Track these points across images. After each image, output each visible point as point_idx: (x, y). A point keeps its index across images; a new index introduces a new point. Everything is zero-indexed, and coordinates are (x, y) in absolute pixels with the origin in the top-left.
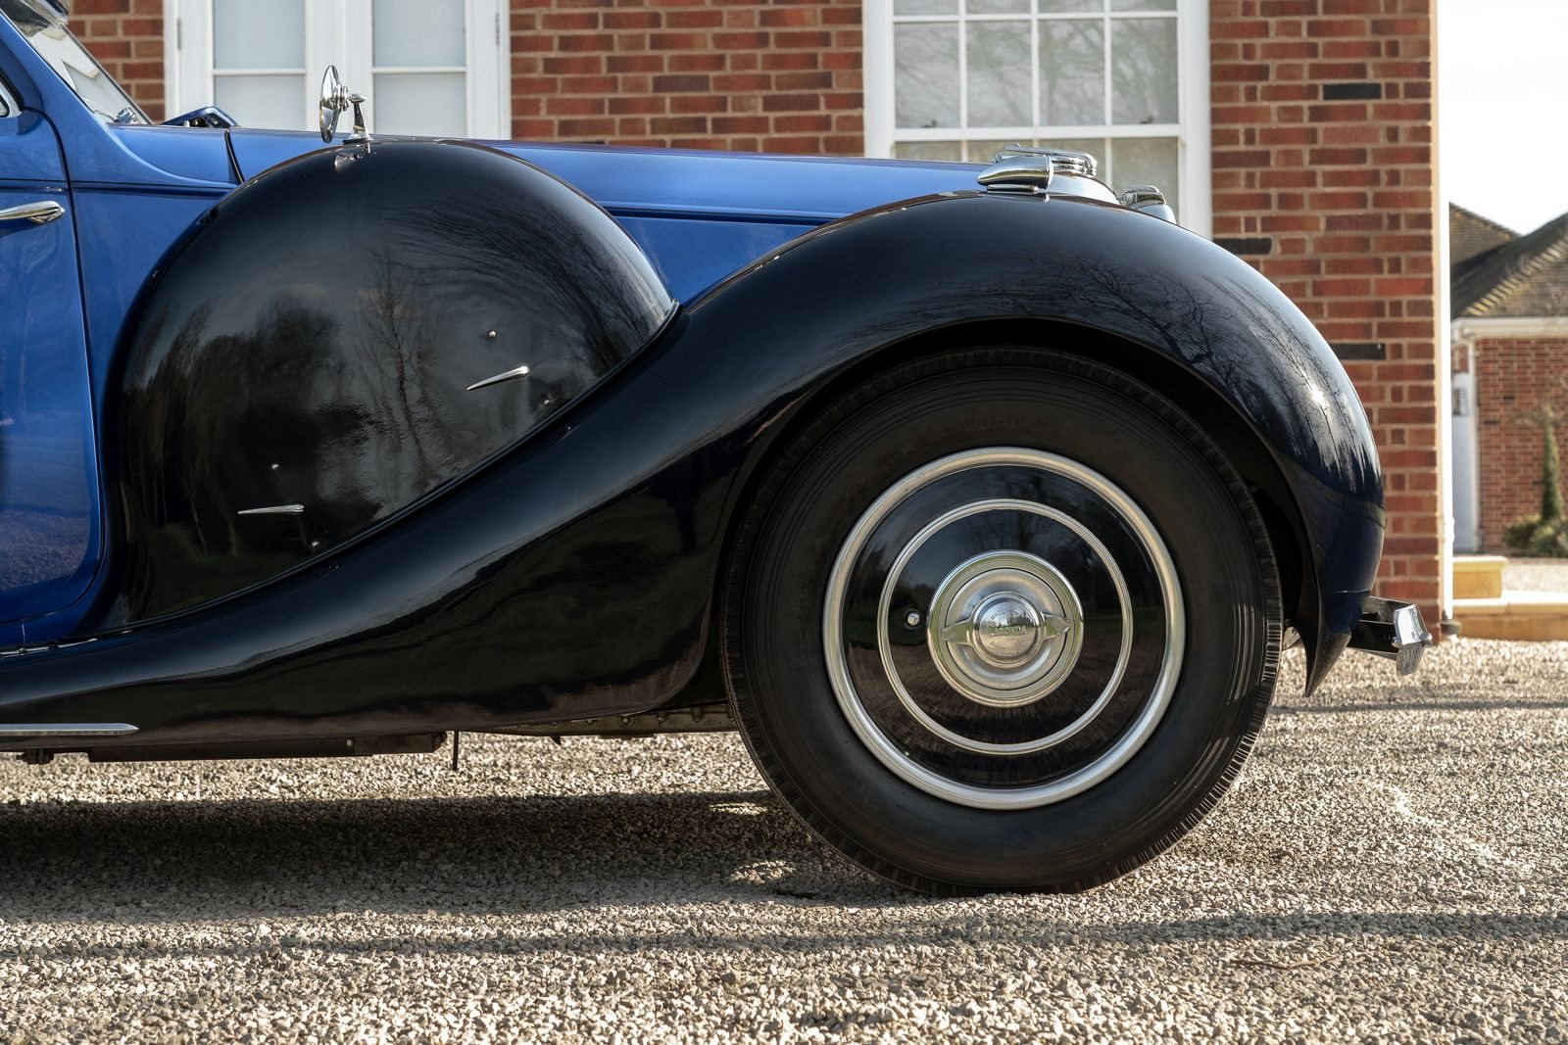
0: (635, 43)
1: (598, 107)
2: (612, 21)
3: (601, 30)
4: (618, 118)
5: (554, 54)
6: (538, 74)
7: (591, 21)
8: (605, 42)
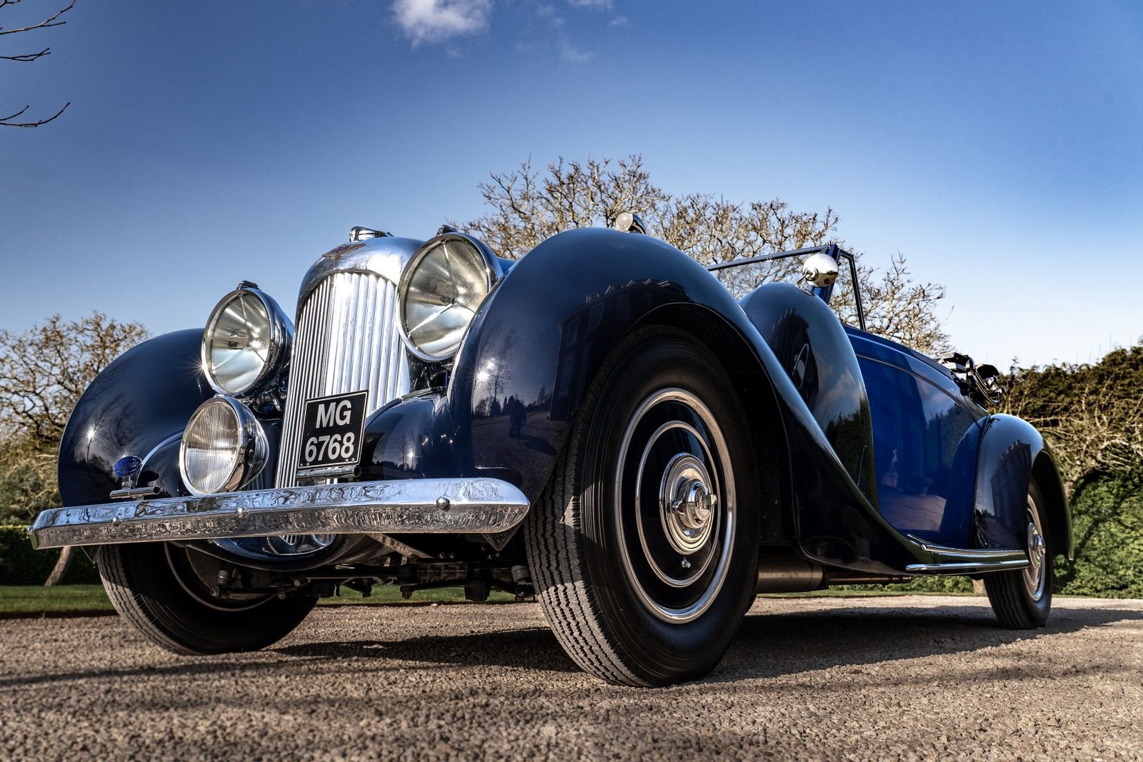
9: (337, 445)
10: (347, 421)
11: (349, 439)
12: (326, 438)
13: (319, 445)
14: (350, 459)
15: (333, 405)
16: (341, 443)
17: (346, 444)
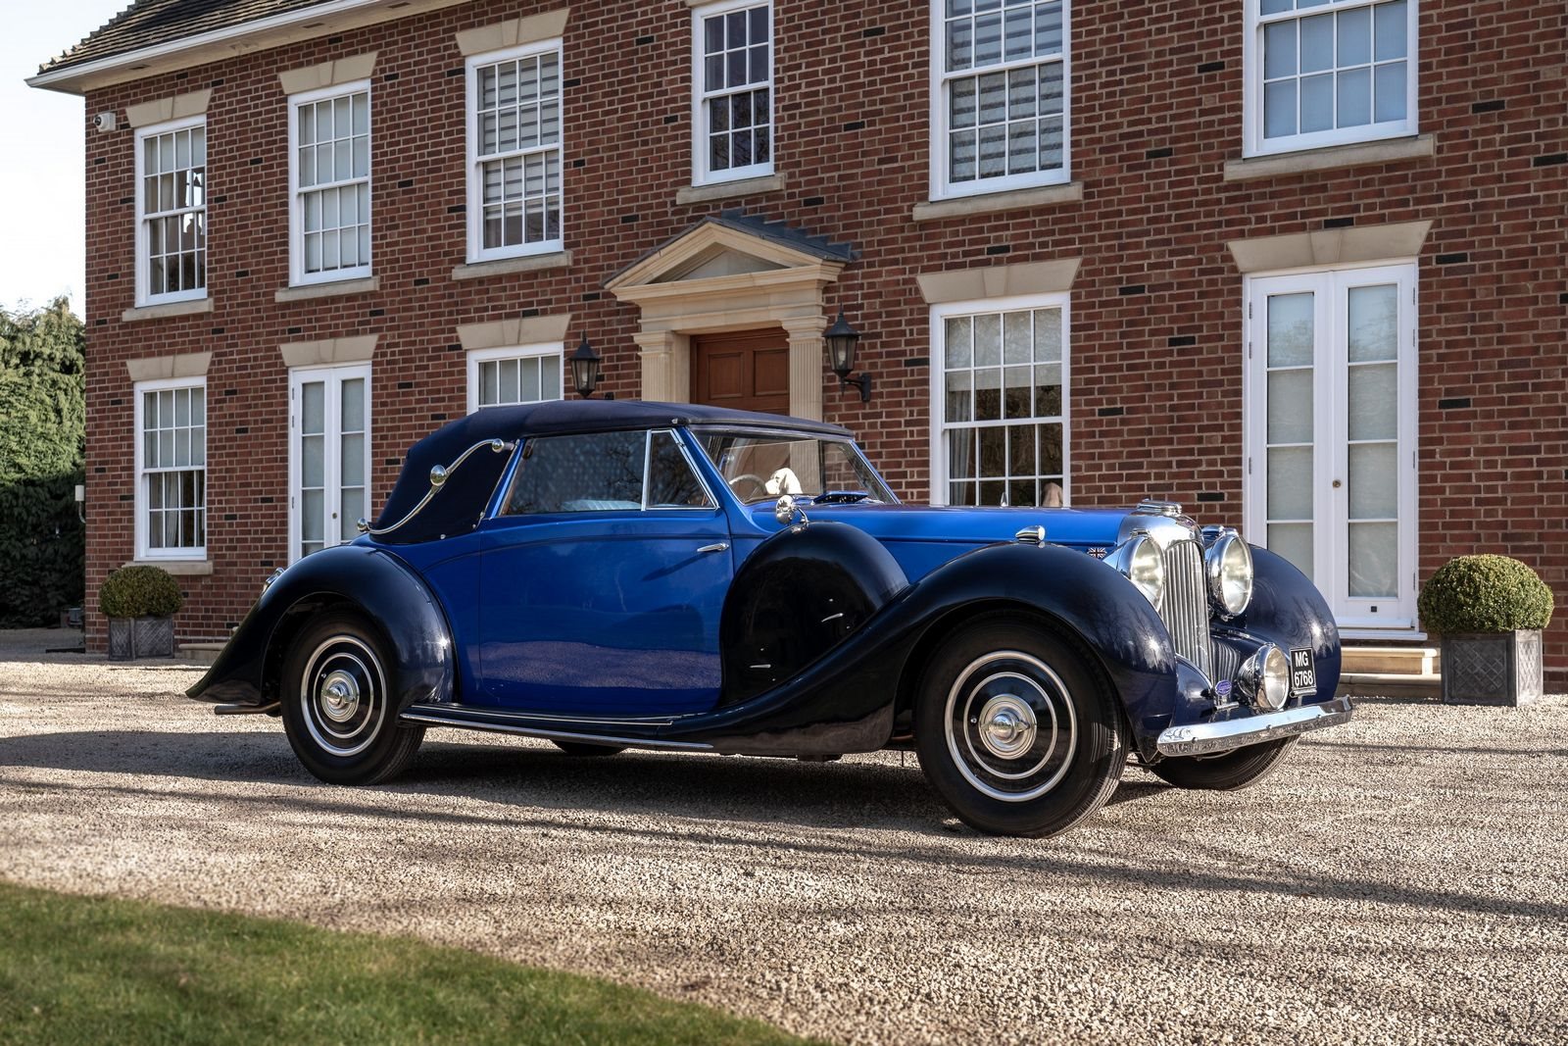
0: (1488, 342)
1: (1466, 379)
2: (1474, 330)
3: (1469, 336)
4: (1477, 385)
5: (1443, 351)
6: (1434, 362)
7: (1463, 331)
8: (1472, 342)
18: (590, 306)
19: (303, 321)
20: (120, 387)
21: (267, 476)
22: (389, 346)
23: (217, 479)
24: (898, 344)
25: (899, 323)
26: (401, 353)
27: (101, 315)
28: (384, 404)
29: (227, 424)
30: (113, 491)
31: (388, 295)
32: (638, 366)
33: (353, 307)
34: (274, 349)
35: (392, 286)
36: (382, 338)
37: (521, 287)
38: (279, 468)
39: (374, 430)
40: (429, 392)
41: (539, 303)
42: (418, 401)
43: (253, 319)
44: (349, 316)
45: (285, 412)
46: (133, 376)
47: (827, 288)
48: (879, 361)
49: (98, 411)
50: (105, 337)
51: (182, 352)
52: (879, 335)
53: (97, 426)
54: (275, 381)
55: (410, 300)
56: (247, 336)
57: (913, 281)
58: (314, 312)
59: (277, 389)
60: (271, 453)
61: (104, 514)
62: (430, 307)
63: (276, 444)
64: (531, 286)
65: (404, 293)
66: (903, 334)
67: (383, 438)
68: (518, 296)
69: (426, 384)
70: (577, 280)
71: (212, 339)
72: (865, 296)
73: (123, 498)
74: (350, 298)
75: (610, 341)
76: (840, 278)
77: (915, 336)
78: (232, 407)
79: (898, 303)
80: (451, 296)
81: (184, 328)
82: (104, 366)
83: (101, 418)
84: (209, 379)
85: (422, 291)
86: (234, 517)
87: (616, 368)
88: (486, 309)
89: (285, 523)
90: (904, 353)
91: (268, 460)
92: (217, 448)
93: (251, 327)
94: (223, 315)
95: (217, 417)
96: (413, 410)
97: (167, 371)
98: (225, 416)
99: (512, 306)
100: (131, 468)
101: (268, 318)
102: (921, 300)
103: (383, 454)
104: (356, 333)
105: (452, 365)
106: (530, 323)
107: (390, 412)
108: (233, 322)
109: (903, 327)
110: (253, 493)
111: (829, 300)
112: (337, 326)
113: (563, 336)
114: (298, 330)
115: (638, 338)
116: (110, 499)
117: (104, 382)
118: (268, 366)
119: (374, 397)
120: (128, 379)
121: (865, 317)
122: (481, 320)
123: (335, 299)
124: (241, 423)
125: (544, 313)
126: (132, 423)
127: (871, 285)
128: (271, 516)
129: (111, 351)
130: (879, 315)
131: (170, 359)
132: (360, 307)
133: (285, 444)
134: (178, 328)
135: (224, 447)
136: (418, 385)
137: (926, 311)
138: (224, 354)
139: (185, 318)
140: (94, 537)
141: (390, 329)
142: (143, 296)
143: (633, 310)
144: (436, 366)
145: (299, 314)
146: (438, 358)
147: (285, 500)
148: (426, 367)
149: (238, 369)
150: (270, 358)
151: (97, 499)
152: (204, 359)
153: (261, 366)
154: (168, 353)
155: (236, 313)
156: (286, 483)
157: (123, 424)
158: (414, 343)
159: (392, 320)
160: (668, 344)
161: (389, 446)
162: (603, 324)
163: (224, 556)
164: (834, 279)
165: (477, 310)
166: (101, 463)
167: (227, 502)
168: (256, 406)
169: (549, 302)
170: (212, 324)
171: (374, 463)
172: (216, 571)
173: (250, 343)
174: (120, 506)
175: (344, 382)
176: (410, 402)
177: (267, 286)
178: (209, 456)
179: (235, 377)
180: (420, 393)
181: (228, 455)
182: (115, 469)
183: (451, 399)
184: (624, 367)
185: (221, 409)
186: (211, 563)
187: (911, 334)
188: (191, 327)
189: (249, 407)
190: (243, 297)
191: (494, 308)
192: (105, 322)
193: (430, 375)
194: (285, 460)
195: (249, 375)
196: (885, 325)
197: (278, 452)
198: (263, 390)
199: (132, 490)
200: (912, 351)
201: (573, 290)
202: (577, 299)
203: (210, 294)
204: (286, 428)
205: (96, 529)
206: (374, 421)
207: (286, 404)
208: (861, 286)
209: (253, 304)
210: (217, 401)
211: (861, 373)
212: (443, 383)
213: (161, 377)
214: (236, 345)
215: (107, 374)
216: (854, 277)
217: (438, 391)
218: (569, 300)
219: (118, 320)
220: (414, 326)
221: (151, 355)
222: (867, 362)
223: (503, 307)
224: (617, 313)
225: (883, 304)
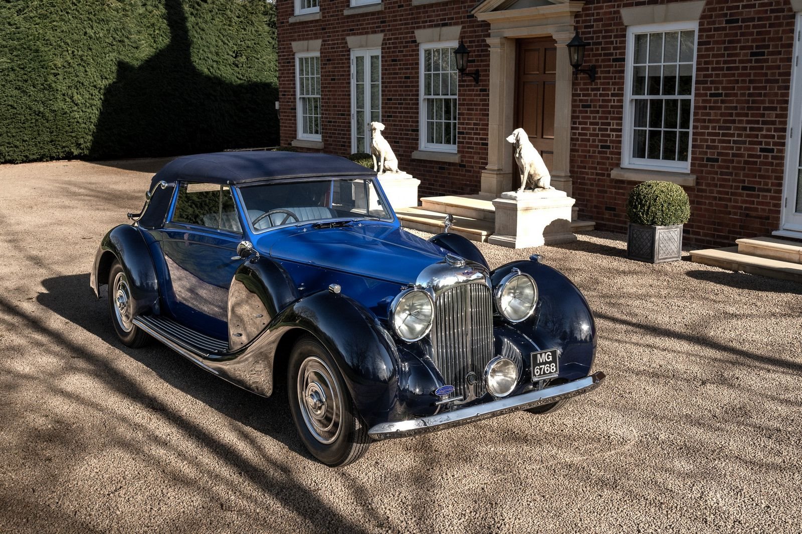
9: (548, 368)
10: (551, 359)
11: (553, 366)
12: (543, 366)
13: (540, 369)
14: (555, 372)
15: (543, 354)
16: (550, 367)
17: (552, 368)
18: (470, 22)
19: (354, 26)
20: (289, 55)
21: (343, 103)
22: (388, 39)
23: (325, 103)
24: (609, 49)
25: (610, 37)
26: (393, 43)
27: (282, 19)
28: (386, 70)
29: (328, 76)
30: (289, 105)
31: (387, 12)
32: (488, 55)
33: (374, 19)
34: (344, 39)
35: (389, 8)
36: (385, 35)
37: (441, 10)
38: (347, 99)
39: (383, 83)
40: (404, 64)
41: (449, 19)
42: (400, 69)
43: (337, 23)
44: (373, 23)
45: (349, 71)
46: (294, 50)
47: (577, 15)
48: (600, 58)
49: (283, 66)
50: (284, 30)
51: (311, 39)
52: (600, 43)
53: (282, 74)
54: (344, 55)
55: (396, 16)
56: (334, 32)
57: (618, 12)
58: (359, 21)
59: (346, 59)
60: (343, 91)
61: (285, 116)
62: (405, 19)
63: (345, 87)
64: (445, 10)
65: (394, 12)
66: (612, 43)
67: (386, 87)
68: (439, 15)
69: (402, 60)
70: (465, 7)
71: (321, 33)
72: (595, 20)
73: (292, 109)
74: (373, 14)
75: (478, 41)
76: (583, 9)
77: (618, 45)
78: (329, 67)
79: (610, 25)
80: (412, 14)
81: (311, 27)
82: (283, 45)
83: (284, 70)
84: (321, 53)
85: (401, 11)
86: (330, 122)
87: (480, 56)
88: (426, 22)
89: (350, 127)
90: (611, 54)
91: (343, 95)
92: (324, 87)
93: (335, 28)
94: (325, 21)
95: (325, 72)
96: (397, 74)
97: (306, 48)
98: (326, 72)
99: (437, 21)
100: (294, 95)
101: (342, 23)
102: (621, 24)
103: (386, 95)
104: (374, 32)
105: (413, 51)
106: (445, 30)
107: (389, 74)
108: (329, 24)
109: (612, 39)
110: (338, 111)
111: (577, 22)
112: (368, 28)
113: (458, 37)
114: (352, 30)
115: (489, 41)
116: (288, 109)
117: (283, 52)
118: (343, 47)
119: (383, 66)
120: (292, 51)
121: (594, 32)
122: (424, 27)
123: (367, 14)
124: (334, 75)
125: (450, 25)
126: (294, 73)
127: (598, 14)
128: (344, 123)
129: (287, 37)
130: (601, 32)
131: (306, 42)
132: (377, 18)
133: (349, 87)
134: (309, 27)
135: (327, 87)
136: (399, 60)
137: (625, 30)
138: (326, 41)
139: (312, 22)
140: (282, 126)
141: (389, 30)
142: (298, 11)
143: (486, 25)
144: (407, 51)
145: (353, 21)
146: (407, 47)
147: (349, 115)
148: (402, 51)
149: (332, 48)
150: (342, 43)
151: (284, 109)
152: (319, 42)
153: (339, 48)
154: (307, 39)
155: (330, 20)
156: (350, 107)
157: (291, 73)
158: (397, 38)
159: (389, 26)
160: (502, 44)
161: (389, 91)
162: (475, 32)
163: (327, 141)
164: (580, 10)
165: (423, 22)
166: (285, 91)
167: (329, 114)
168: (338, 68)
169: (452, 19)
170: (321, 25)
171: (383, 100)
172: (325, 147)
173: (335, 36)
174: (291, 113)
175: (372, 57)
176: (395, 69)
177: (342, 7)
178: (322, 91)
179: (330, 52)
180: (400, 65)
181: (329, 91)
182: (288, 95)
183: (412, 69)
184: (484, 56)
185: (325, 68)
186: (323, 143)
187: (616, 44)
188: (314, 26)
189: (335, 68)
190: (333, 12)
191: (430, 21)
192: (283, 23)
193: (404, 56)
194: (349, 95)
195: (335, 52)
196: (604, 37)
197: (347, 91)
198: (341, 59)
199: (295, 106)
200: (616, 53)
201: (463, 13)
202: (464, 17)
203: (320, 10)
204: (349, 79)
205: (283, 123)
206: (382, 78)
207: (349, 67)
208: (593, 15)
209: (337, 15)
210: (324, 64)
211: (591, 64)
212: (408, 60)
213: (303, 51)
214: (330, 36)
215: (284, 48)
216: (589, 9)
217: (407, 64)
218: (461, 18)
219: (288, 22)
220: (397, 29)
221: (300, 40)
222: (594, 58)
223: (433, 21)
224: (481, 26)
225: (603, 25)
